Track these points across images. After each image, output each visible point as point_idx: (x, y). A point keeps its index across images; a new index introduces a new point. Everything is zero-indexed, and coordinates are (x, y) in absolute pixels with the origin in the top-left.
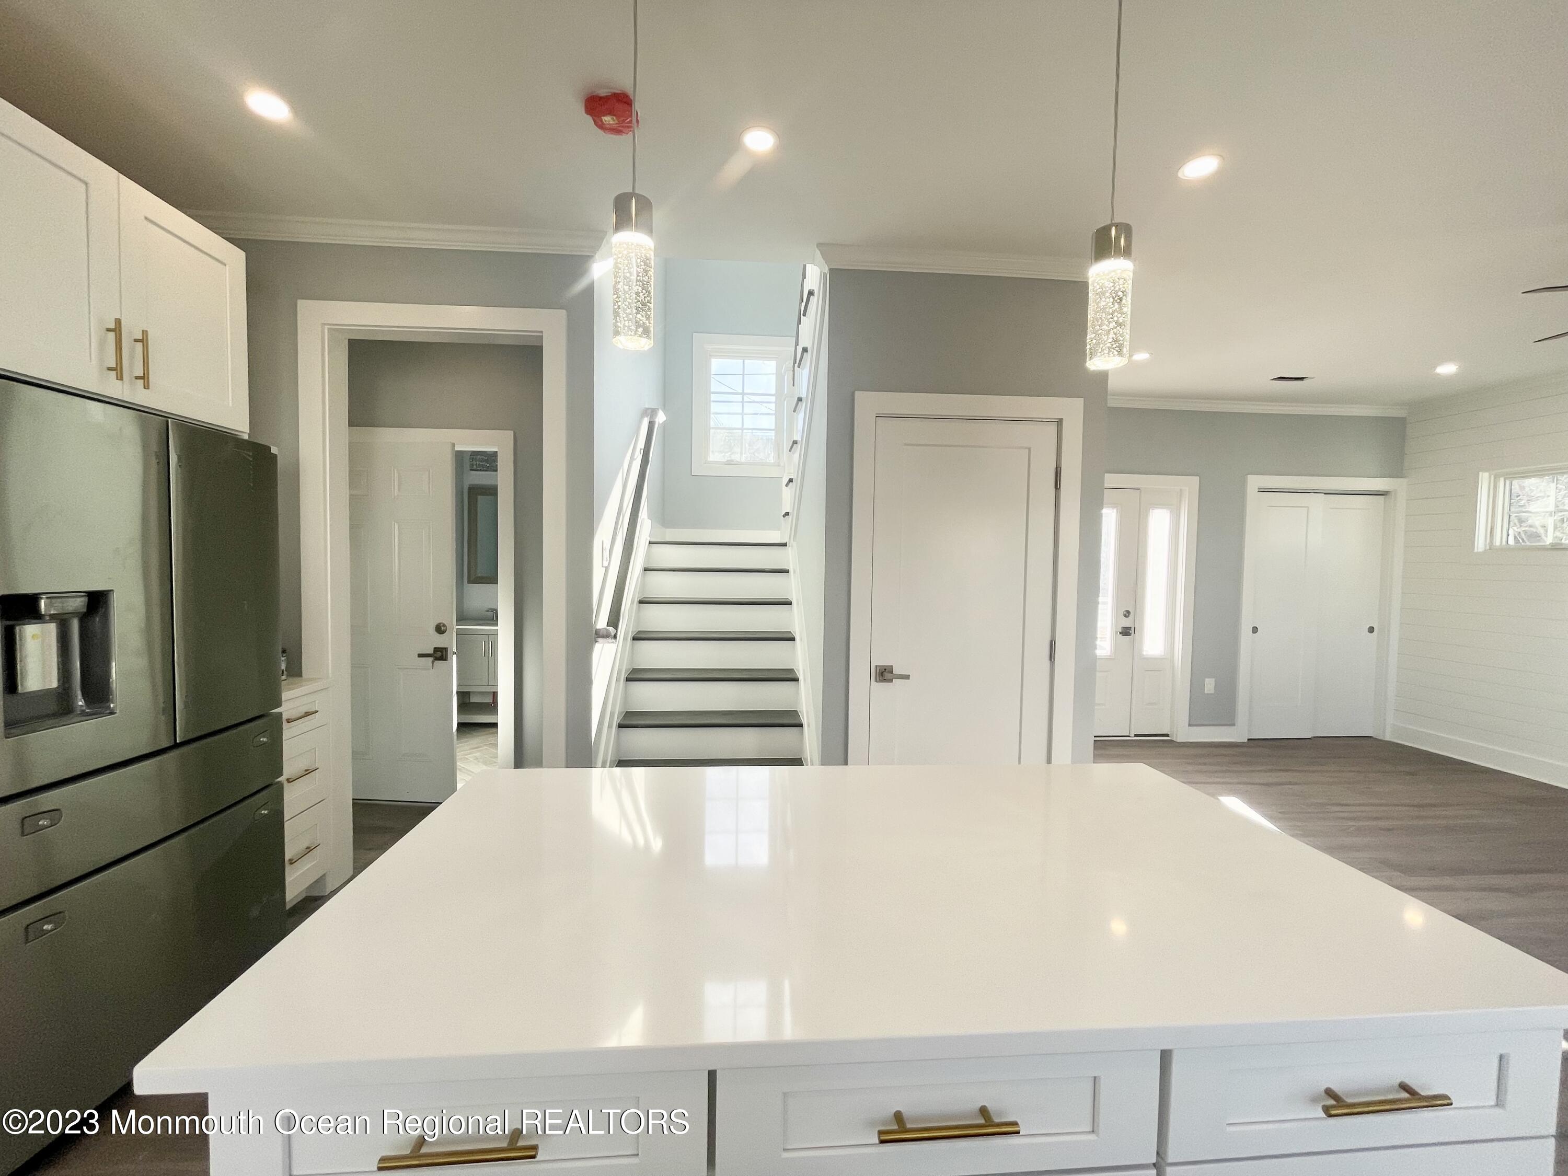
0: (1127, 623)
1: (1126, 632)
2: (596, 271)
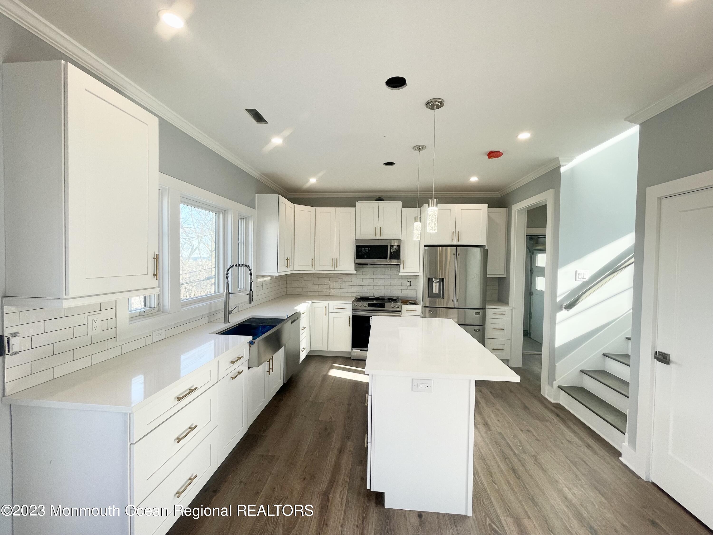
2: (562, 170)
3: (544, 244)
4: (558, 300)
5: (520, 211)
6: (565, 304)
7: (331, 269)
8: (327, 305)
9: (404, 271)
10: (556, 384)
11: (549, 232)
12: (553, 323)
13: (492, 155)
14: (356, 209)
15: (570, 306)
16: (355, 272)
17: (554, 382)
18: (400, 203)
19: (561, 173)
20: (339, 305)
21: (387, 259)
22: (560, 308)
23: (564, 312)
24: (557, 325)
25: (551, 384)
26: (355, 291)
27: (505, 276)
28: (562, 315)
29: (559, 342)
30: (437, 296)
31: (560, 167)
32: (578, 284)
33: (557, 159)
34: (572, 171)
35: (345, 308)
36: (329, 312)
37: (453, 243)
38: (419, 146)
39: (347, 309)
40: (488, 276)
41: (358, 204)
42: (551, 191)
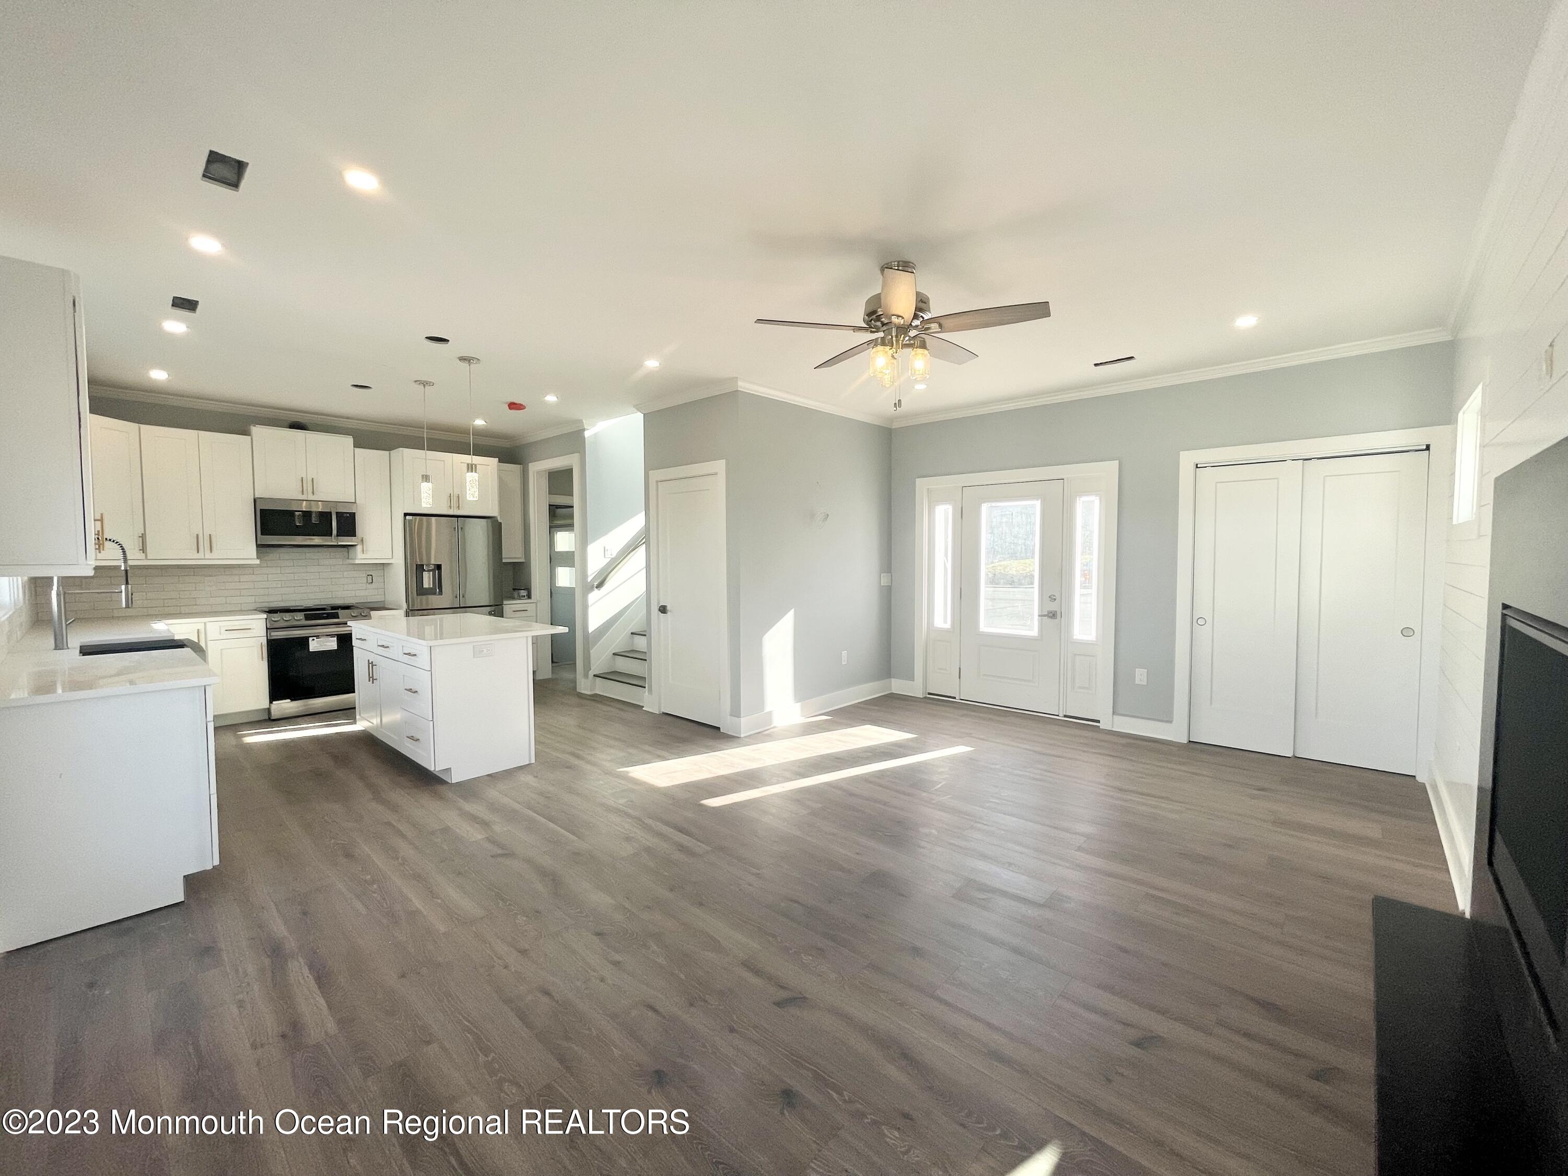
0: (1053, 607)
1: (1053, 615)
2: (587, 434)
3: (571, 516)
4: (589, 579)
5: (538, 473)
6: (596, 584)
7: (196, 556)
8: (201, 627)
9: (364, 556)
10: (591, 673)
11: (576, 501)
12: (585, 607)
13: (513, 406)
14: (252, 439)
15: (600, 586)
16: (258, 562)
17: (590, 672)
18: (349, 440)
19: (586, 437)
20: (237, 623)
21: (331, 535)
22: (591, 589)
23: (596, 591)
24: (590, 608)
25: (586, 676)
26: (252, 599)
27: (522, 560)
28: (593, 596)
29: (592, 627)
30: (430, 592)
31: (584, 430)
32: (608, 560)
33: (581, 421)
34: (595, 435)
35: (250, 629)
36: (209, 638)
37: (451, 512)
38: (425, 381)
39: (254, 629)
40: (504, 561)
41: (257, 431)
42: (576, 456)
